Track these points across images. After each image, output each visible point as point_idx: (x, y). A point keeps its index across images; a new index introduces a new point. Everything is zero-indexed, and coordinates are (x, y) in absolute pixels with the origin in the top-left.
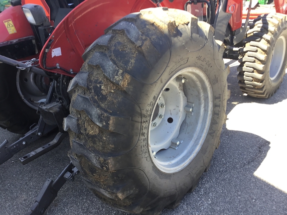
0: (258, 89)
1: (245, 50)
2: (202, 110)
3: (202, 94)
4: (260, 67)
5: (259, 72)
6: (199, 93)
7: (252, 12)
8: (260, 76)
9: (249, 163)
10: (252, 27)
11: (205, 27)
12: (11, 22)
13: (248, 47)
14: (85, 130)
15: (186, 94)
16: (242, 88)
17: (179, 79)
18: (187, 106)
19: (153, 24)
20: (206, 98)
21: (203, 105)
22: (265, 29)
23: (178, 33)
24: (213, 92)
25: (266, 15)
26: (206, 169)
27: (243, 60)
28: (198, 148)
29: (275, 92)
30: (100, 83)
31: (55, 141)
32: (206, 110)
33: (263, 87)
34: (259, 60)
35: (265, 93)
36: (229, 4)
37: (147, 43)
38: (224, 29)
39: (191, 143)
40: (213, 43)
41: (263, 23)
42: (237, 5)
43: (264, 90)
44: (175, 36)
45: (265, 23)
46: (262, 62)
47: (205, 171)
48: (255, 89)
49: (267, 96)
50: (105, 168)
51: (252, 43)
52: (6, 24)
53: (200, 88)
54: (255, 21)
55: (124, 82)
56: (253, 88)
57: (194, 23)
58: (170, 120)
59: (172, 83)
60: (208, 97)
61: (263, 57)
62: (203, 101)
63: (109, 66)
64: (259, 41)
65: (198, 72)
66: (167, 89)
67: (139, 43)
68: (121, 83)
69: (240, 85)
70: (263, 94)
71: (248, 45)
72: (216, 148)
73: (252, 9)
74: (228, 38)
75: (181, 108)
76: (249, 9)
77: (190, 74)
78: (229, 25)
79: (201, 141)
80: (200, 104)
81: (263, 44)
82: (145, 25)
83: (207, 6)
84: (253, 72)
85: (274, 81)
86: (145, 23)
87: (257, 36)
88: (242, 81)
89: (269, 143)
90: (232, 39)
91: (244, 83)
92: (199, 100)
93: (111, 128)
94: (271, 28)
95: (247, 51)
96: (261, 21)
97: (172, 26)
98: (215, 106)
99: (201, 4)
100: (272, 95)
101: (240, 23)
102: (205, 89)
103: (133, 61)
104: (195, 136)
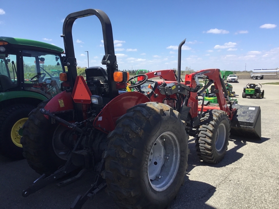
0: (209, 156)
1: (199, 129)
2: (174, 158)
3: (174, 149)
4: (209, 141)
5: (209, 144)
6: (173, 148)
7: (204, 107)
8: (209, 147)
9: (202, 198)
10: (203, 116)
11: (176, 113)
12: (62, 101)
13: (201, 128)
14: (119, 155)
15: (165, 148)
16: (199, 155)
17: (162, 138)
18: (165, 156)
19: (153, 109)
20: (177, 151)
21: (174, 155)
22: (211, 118)
23: (164, 114)
24: (181, 148)
25: (212, 110)
26: (176, 197)
27: (199, 136)
28: (171, 181)
29: (221, 161)
30: (129, 133)
31: (78, 176)
32: (176, 158)
33: (212, 155)
34: (208, 137)
35: (214, 160)
36: (189, 102)
37: (151, 117)
38: (186, 116)
39: (168, 178)
40: (180, 121)
41: (210, 115)
42: (194, 103)
43: (213, 157)
44: (163, 115)
45: (211, 115)
46: (210, 138)
47: (175, 199)
48: (207, 156)
49: (216, 162)
50: (127, 175)
51: (203, 125)
52: (59, 101)
53: (173, 145)
54: (205, 113)
55: (141, 133)
56: (205, 155)
57: (171, 110)
58: (156, 163)
59: (159, 140)
60: (177, 150)
61: (210, 135)
62: (175, 153)
63: (134, 125)
64: (208, 125)
65: (173, 134)
66: (155, 144)
67: (148, 117)
68: (140, 133)
69: (197, 153)
70: (212, 159)
71: (201, 127)
72: (182, 185)
73: (205, 105)
74: (189, 122)
75: (162, 156)
76: (203, 105)
77: (168, 136)
78: (189, 114)
79: (174, 177)
80: (173, 155)
81: (210, 127)
82: (149, 110)
83: (176, 102)
84: (205, 144)
85: (220, 152)
86: (149, 108)
87: (207, 122)
88: (198, 150)
89: (215, 188)
90: (192, 123)
91: (200, 151)
92: (173, 152)
93: (133, 154)
94: (215, 118)
95: (201, 131)
96: (208, 113)
97: (162, 110)
98: (181, 156)
99: (173, 100)
100: (219, 162)
101: (197, 114)
102: (176, 145)
103: (144, 124)
104: (170, 174)
